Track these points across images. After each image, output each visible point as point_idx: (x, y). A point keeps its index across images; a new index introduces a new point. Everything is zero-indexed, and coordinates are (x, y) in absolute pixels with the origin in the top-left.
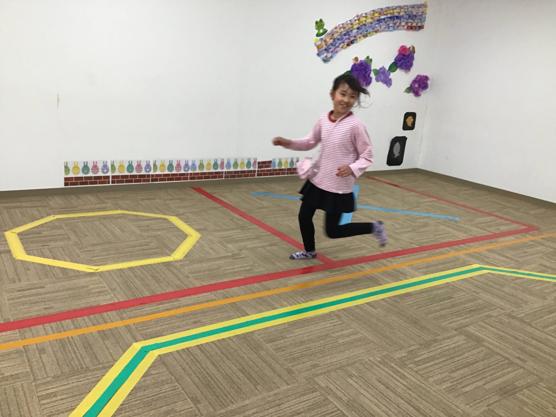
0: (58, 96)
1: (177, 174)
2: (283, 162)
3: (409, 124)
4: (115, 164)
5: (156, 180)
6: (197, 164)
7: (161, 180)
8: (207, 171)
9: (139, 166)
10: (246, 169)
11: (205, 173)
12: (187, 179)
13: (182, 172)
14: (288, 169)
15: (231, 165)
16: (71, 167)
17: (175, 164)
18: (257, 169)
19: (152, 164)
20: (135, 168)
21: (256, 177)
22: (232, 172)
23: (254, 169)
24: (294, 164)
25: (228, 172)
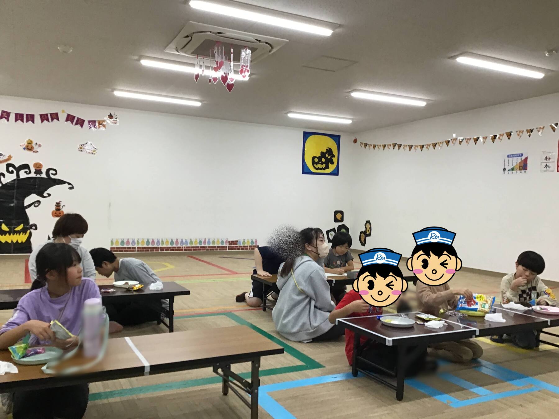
0: (110, 203)
1: (176, 247)
2: (246, 241)
5: (163, 250)
6: (189, 241)
7: (166, 250)
9: (153, 242)
10: (220, 245)
11: (194, 247)
12: (182, 250)
13: (179, 246)
14: (250, 246)
15: (210, 242)
16: (114, 242)
17: (174, 241)
19: (161, 241)
20: (150, 243)
21: (228, 250)
22: (211, 247)
23: (226, 246)
24: (254, 243)
25: (209, 247)
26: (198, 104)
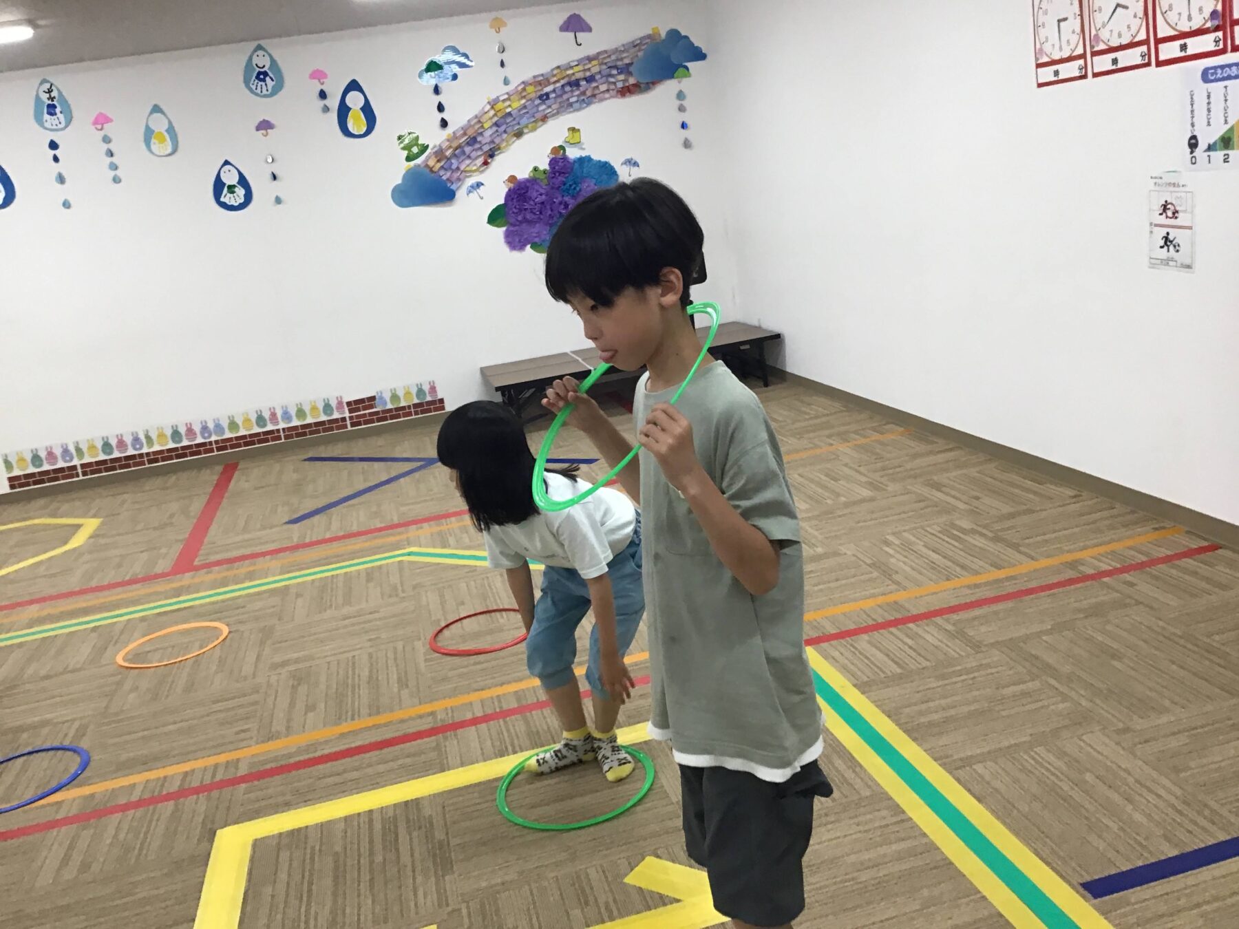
1: (191, 445)
2: (401, 393)
4: (81, 446)
5: (156, 461)
6: (225, 424)
7: (164, 459)
8: (247, 433)
9: (121, 444)
10: (324, 418)
11: (244, 437)
12: (212, 450)
13: (200, 440)
14: (416, 406)
15: (291, 416)
16: (13, 461)
17: (183, 430)
20: (114, 445)
21: (349, 428)
22: (297, 427)
23: (342, 416)
24: (427, 395)
25: (290, 429)
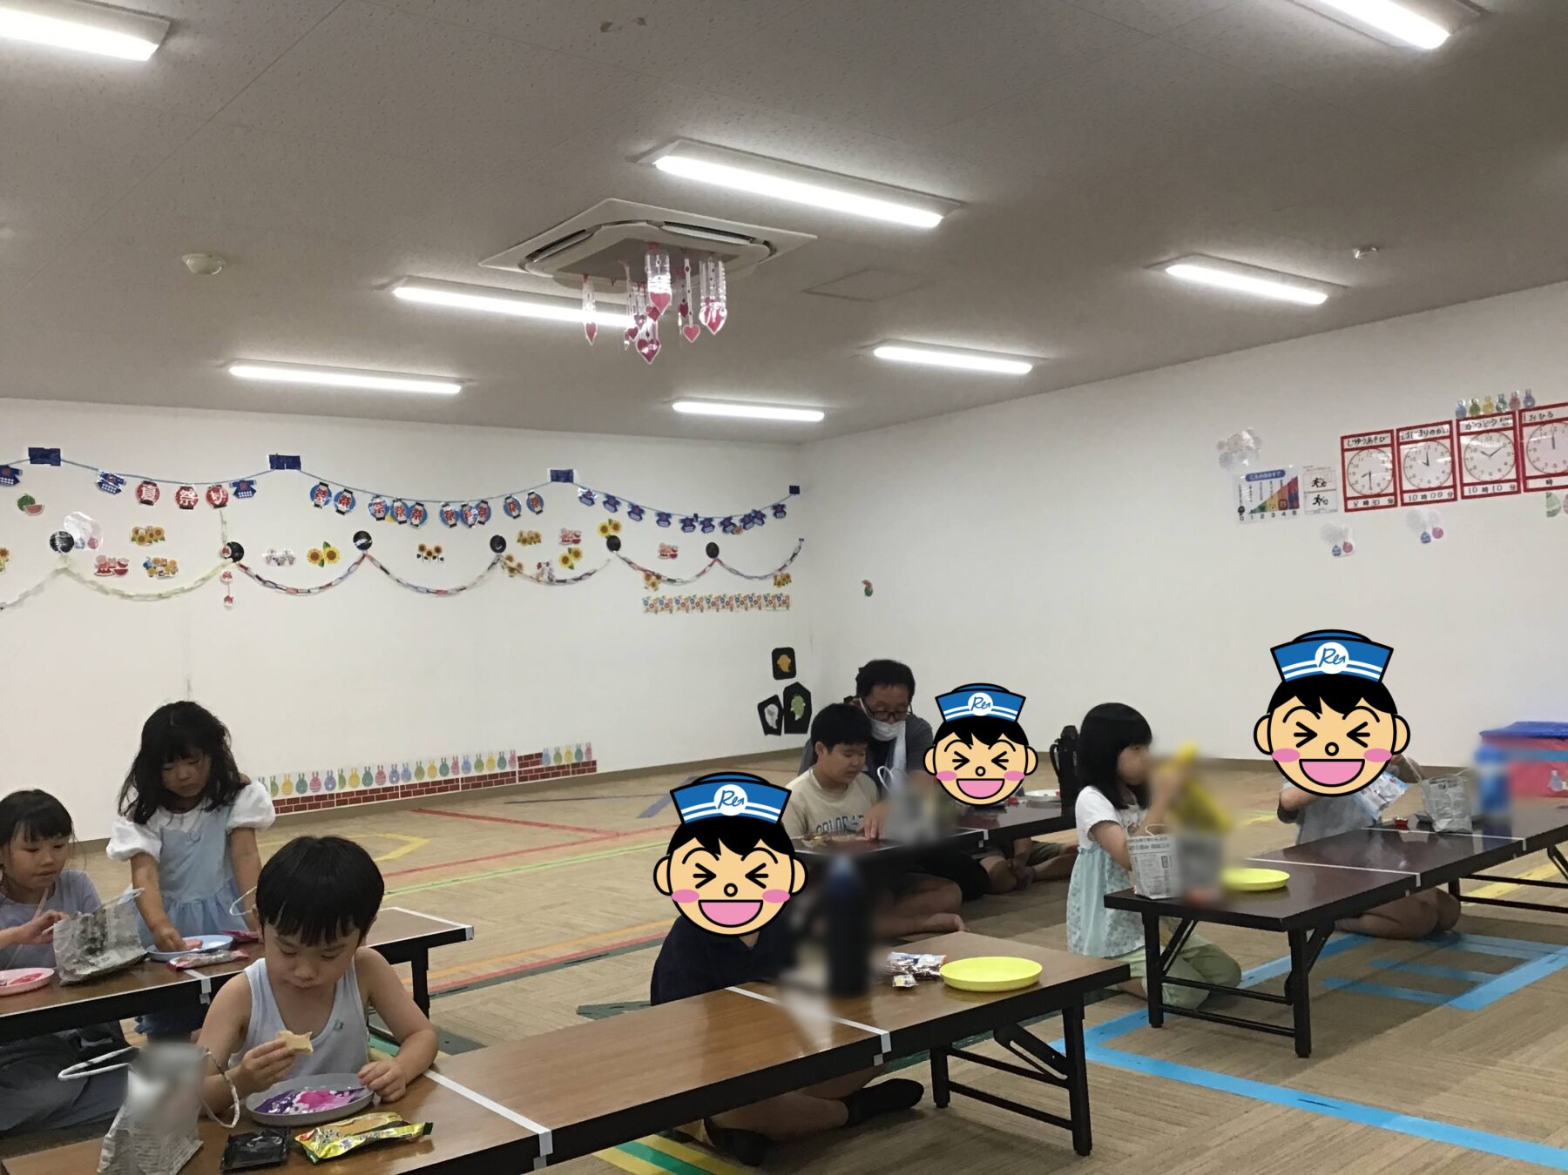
1: (379, 789)
2: (563, 753)
3: (785, 668)
4: (277, 781)
5: (345, 802)
6: (413, 770)
7: (353, 801)
8: (430, 780)
9: (316, 781)
10: (497, 770)
11: (427, 784)
12: (396, 796)
13: (388, 784)
14: (574, 765)
15: (470, 766)
17: (374, 773)
18: (517, 769)
19: (337, 778)
20: (308, 782)
21: (517, 783)
22: (474, 777)
23: (513, 770)
24: (584, 756)
25: (469, 779)
26: (453, 389)
